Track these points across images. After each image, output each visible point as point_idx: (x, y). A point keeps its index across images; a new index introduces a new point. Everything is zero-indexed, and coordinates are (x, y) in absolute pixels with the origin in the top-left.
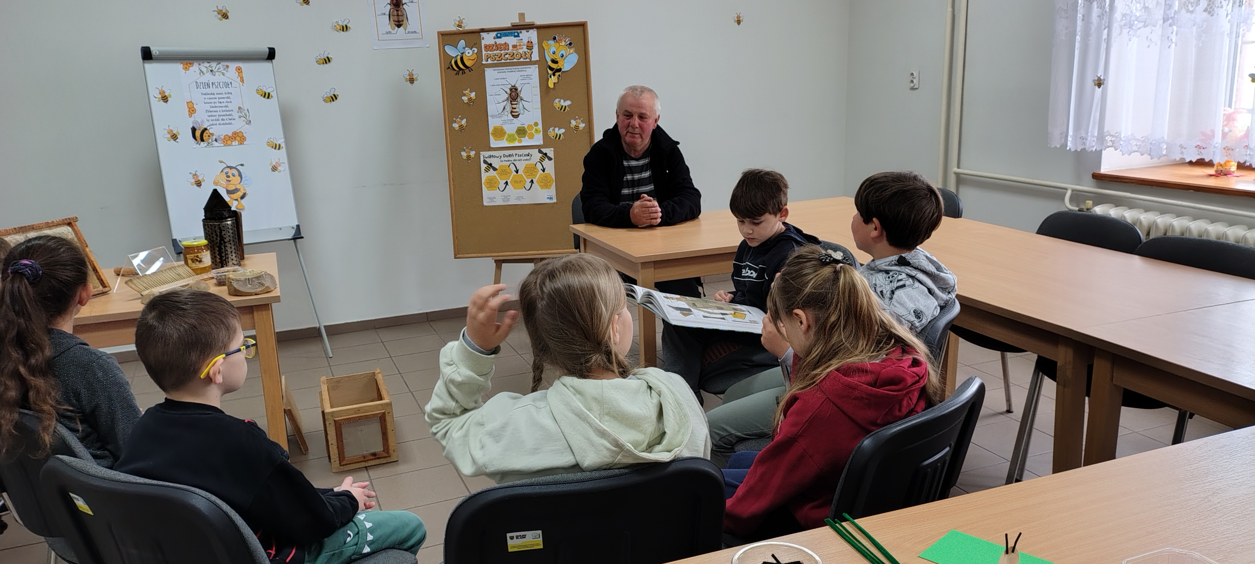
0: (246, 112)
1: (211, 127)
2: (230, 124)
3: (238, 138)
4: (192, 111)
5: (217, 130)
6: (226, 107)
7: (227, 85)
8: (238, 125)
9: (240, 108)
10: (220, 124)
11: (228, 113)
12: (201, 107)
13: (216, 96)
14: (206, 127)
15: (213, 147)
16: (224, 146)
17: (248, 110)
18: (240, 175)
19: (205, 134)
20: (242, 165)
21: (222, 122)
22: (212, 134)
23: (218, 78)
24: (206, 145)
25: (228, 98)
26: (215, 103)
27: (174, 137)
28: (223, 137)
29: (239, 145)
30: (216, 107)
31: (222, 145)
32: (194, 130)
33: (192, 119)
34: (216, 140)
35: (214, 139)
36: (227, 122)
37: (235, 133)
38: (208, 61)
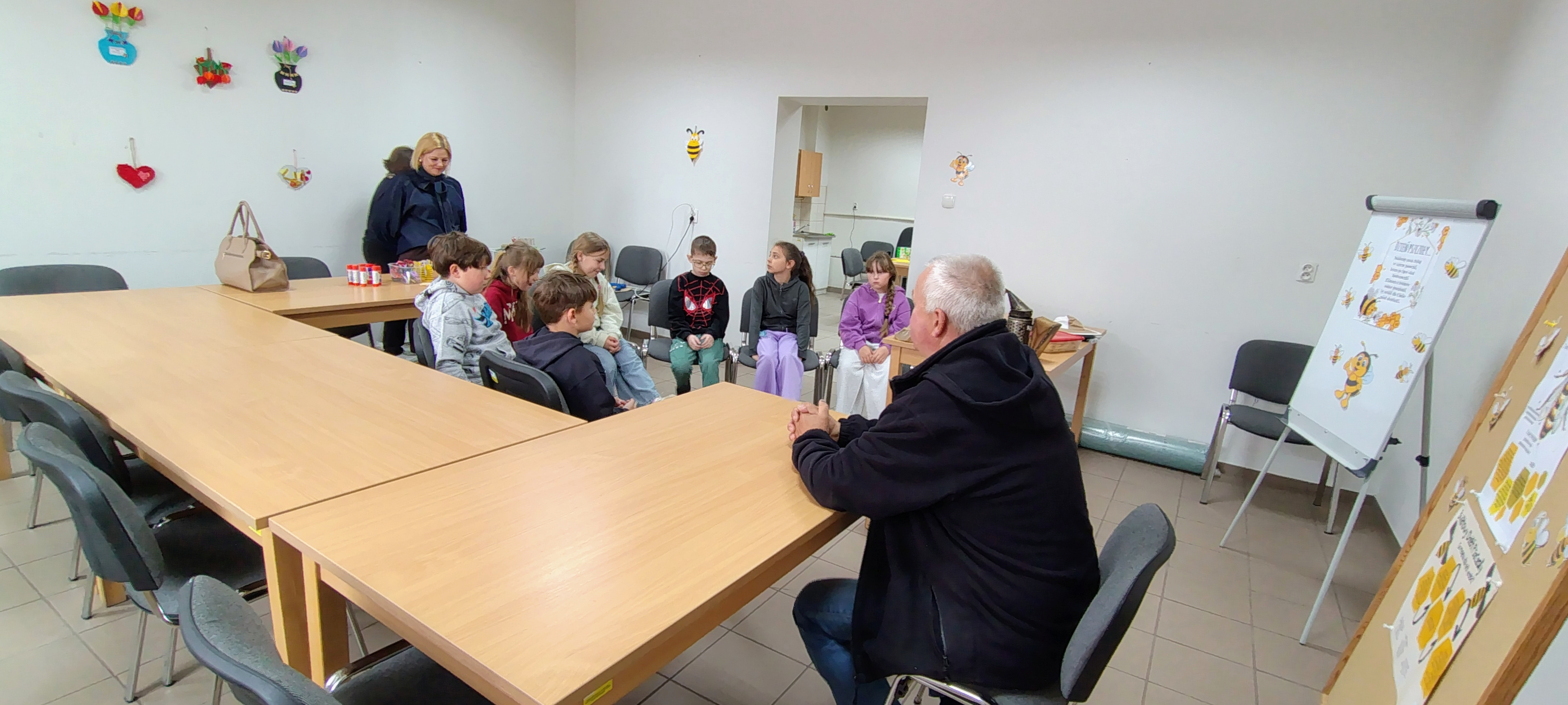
0: (1420, 290)
1: (1381, 300)
2: (1397, 301)
3: (1393, 321)
4: (1376, 276)
5: (1383, 307)
6: (1406, 278)
7: (1423, 249)
8: (1401, 306)
9: (1417, 283)
10: (1388, 299)
11: (1403, 287)
12: (1385, 274)
13: (1406, 263)
14: (1375, 298)
15: (1367, 324)
16: (1375, 326)
17: (1423, 288)
18: (1368, 368)
19: (1370, 307)
20: (1376, 356)
21: (1392, 297)
22: (1376, 309)
23: (1421, 240)
24: (1364, 319)
25: (1414, 267)
26: (1400, 271)
27: (1348, 302)
28: (1381, 315)
29: (1388, 330)
30: (1397, 276)
31: (1375, 324)
32: (1366, 298)
33: (1371, 286)
34: (1374, 317)
35: (1374, 316)
36: (1396, 298)
37: (1394, 315)
38: (1421, 216)
